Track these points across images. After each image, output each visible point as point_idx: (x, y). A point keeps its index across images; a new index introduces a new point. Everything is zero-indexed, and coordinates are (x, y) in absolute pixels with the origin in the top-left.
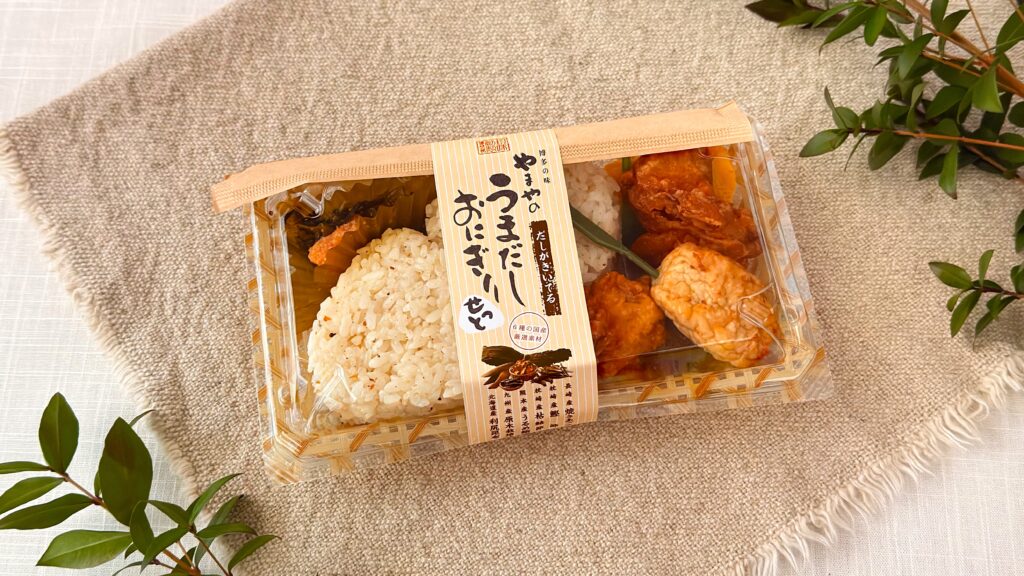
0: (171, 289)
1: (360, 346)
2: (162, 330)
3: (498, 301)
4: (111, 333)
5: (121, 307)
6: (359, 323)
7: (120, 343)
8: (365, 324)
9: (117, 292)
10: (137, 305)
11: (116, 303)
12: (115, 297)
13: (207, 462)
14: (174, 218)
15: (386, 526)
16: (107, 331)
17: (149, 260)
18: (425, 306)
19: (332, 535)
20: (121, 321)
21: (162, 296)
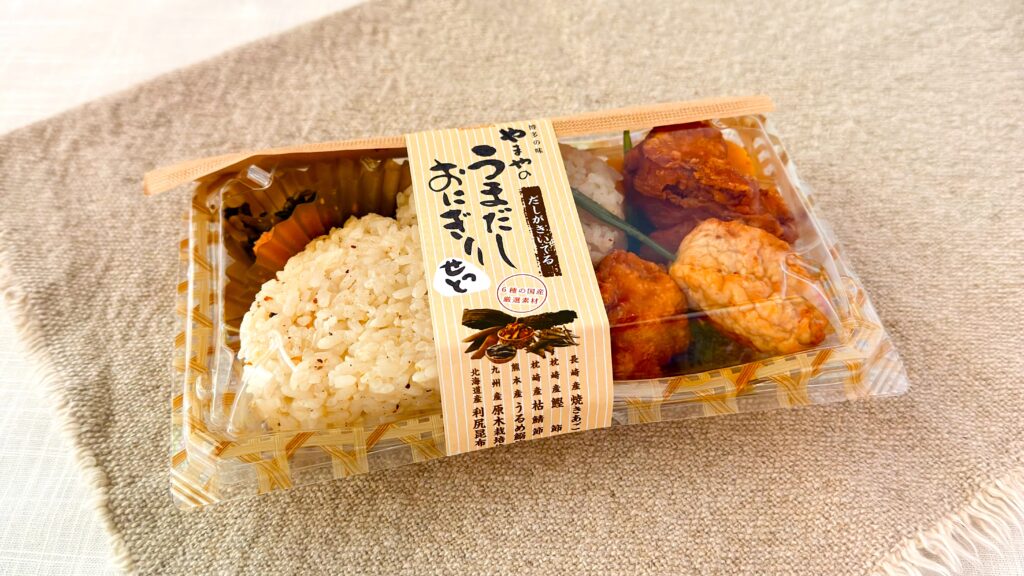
0: (119, 293)
1: (308, 326)
2: (100, 333)
3: (482, 263)
4: (39, 333)
5: (58, 308)
6: (309, 301)
7: (48, 345)
8: (315, 301)
9: (56, 293)
10: (76, 308)
11: (52, 304)
12: (52, 297)
13: (126, 473)
14: (136, 227)
15: (351, 554)
16: (35, 331)
17: (99, 265)
18: (391, 282)
19: (277, 563)
20: (54, 322)
21: (107, 300)
